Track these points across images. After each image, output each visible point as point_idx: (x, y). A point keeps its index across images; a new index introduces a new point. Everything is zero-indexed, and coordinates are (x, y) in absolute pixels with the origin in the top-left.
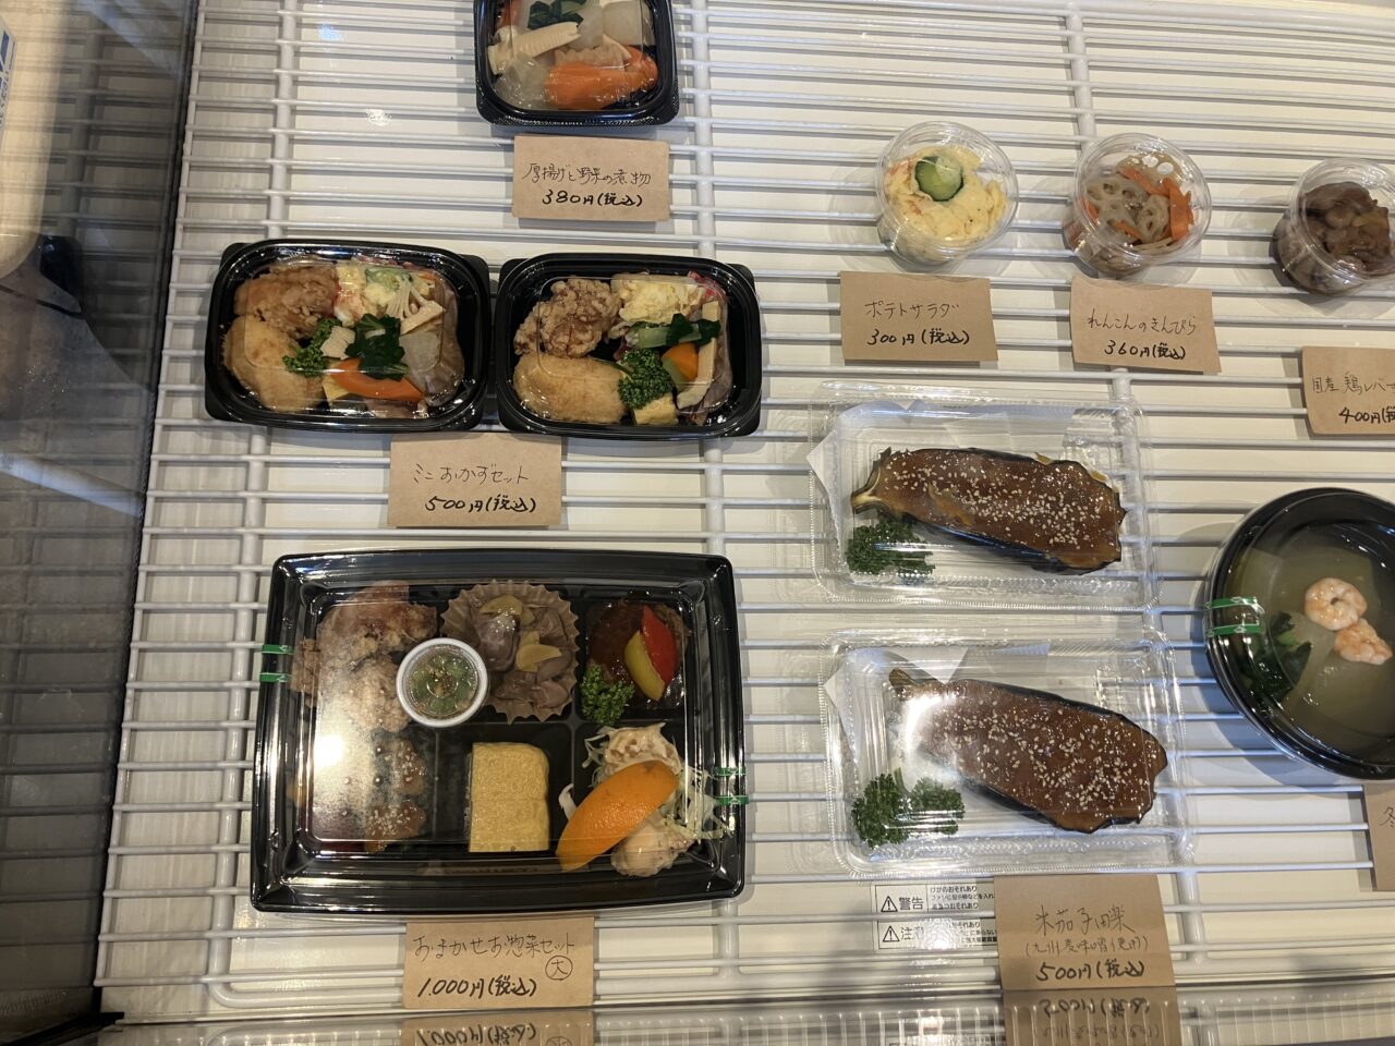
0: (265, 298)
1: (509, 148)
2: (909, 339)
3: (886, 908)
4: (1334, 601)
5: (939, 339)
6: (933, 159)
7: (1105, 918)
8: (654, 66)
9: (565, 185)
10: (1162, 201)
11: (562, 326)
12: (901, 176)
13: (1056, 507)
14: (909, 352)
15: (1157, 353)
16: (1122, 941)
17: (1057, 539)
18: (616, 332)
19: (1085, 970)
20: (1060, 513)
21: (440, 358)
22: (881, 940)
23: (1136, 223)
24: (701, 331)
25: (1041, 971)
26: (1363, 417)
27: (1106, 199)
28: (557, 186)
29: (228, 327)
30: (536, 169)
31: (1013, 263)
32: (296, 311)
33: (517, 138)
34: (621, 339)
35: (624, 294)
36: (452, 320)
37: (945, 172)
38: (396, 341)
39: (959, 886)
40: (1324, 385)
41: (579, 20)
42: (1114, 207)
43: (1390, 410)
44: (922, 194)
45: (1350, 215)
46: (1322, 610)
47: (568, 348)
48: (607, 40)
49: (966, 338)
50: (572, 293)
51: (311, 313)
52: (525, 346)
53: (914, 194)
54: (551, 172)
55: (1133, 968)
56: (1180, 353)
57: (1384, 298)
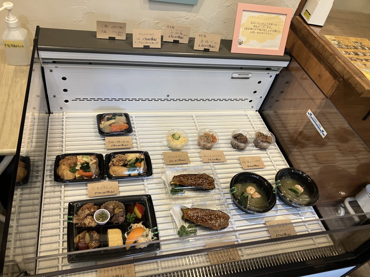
0: (65, 162)
1: (104, 140)
2: (176, 161)
5: (180, 160)
6: (175, 134)
8: (128, 125)
9: (115, 144)
10: (211, 137)
11: (117, 161)
12: (170, 137)
13: (203, 180)
14: (176, 163)
15: (216, 160)
18: (126, 163)
21: (96, 168)
23: (208, 140)
24: (141, 160)
26: (251, 166)
27: (203, 138)
28: (113, 144)
29: (58, 168)
30: (109, 142)
32: (70, 163)
33: (106, 138)
34: (127, 164)
35: (127, 157)
36: (98, 163)
37: (177, 136)
38: (89, 166)
40: (244, 162)
41: (115, 119)
43: (255, 165)
45: (240, 137)
46: (249, 191)
47: (118, 165)
48: (120, 122)
49: (185, 160)
50: (118, 157)
51: (73, 164)
52: (111, 166)
53: (173, 139)
54: (112, 142)
56: (220, 159)
57: (251, 150)
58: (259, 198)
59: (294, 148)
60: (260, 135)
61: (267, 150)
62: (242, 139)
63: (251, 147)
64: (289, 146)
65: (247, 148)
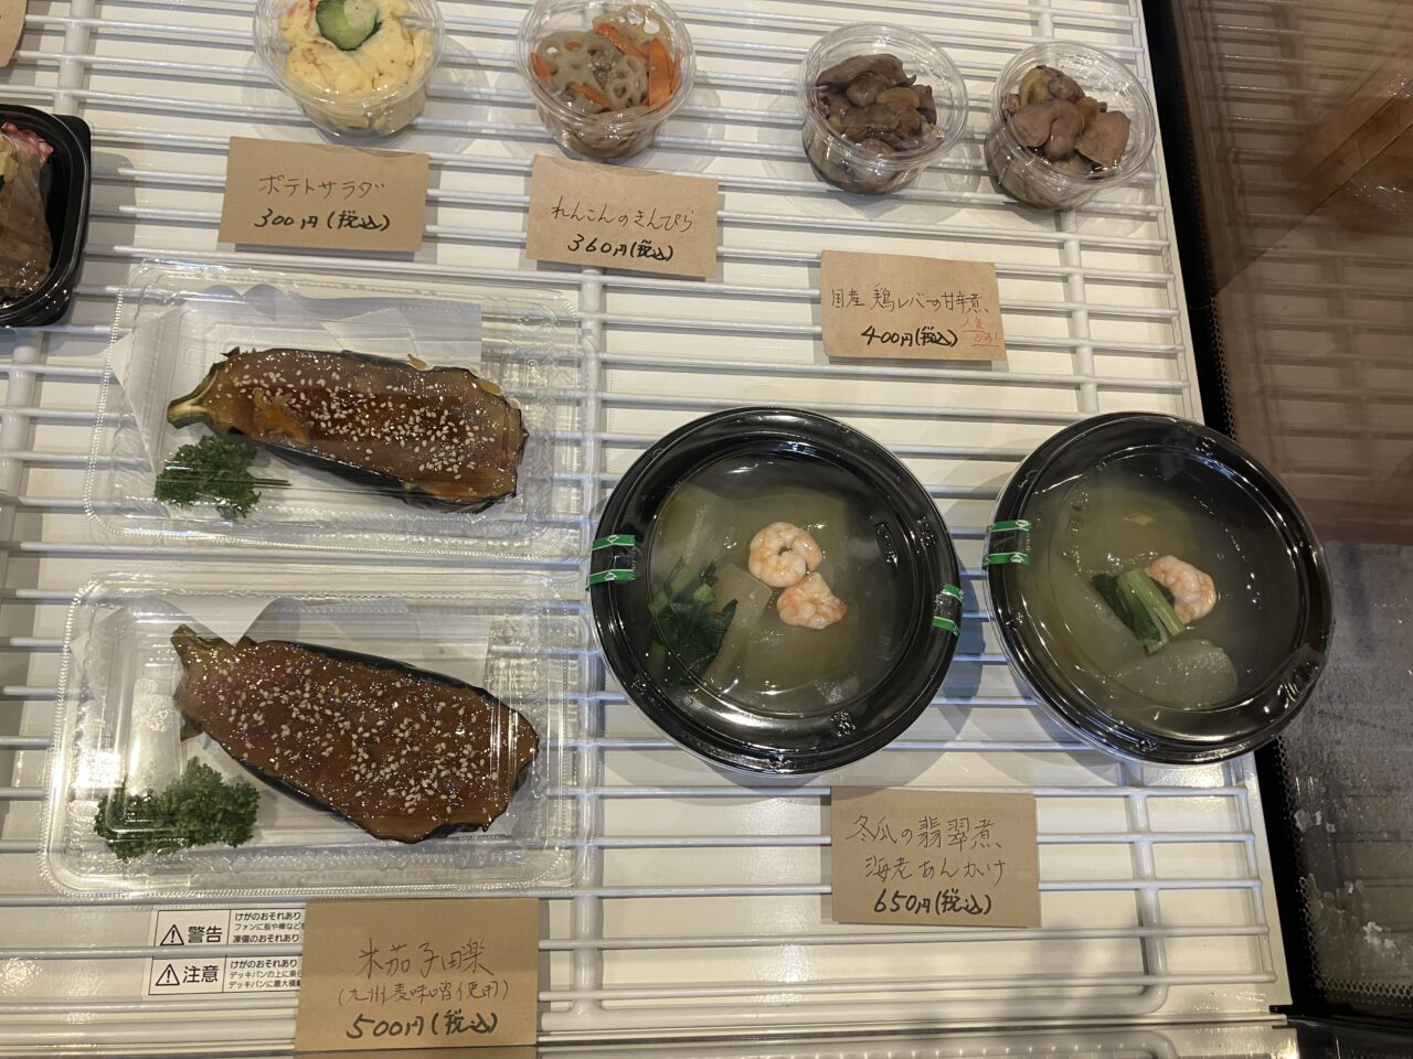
2: (310, 222)
3: (168, 941)
4: (783, 550)
5: (350, 224)
7: (457, 956)
10: (639, 63)
12: (301, 20)
14: (310, 237)
15: (636, 252)
16: (473, 986)
17: (430, 466)
19: (415, 1024)
20: (438, 433)
22: (154, 981)
23: (603, 88)
25: (355, 1026)
26: (891, 338)
27: (566, 58)
31: (478, 142)
37: (355, 16)
39: (277, 912)
40: (847, 298)
42: (575, 67)
43: (927, 331)
44: (323, 40)
45: (873, 89)
46: (765, 560)
49: (385, 223)
53: (315, 42)
55: (482, 1022)
56: (667, 253)
57: (946, 202)
58: (815, 630)
59: (1291, 226)
60: (1042, 93)
61: (1071, 219)
62: (886, 108)
63: (954, 177)
64: (1257, 207)
65: (926, 183)
